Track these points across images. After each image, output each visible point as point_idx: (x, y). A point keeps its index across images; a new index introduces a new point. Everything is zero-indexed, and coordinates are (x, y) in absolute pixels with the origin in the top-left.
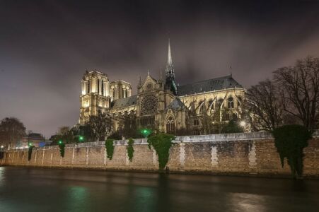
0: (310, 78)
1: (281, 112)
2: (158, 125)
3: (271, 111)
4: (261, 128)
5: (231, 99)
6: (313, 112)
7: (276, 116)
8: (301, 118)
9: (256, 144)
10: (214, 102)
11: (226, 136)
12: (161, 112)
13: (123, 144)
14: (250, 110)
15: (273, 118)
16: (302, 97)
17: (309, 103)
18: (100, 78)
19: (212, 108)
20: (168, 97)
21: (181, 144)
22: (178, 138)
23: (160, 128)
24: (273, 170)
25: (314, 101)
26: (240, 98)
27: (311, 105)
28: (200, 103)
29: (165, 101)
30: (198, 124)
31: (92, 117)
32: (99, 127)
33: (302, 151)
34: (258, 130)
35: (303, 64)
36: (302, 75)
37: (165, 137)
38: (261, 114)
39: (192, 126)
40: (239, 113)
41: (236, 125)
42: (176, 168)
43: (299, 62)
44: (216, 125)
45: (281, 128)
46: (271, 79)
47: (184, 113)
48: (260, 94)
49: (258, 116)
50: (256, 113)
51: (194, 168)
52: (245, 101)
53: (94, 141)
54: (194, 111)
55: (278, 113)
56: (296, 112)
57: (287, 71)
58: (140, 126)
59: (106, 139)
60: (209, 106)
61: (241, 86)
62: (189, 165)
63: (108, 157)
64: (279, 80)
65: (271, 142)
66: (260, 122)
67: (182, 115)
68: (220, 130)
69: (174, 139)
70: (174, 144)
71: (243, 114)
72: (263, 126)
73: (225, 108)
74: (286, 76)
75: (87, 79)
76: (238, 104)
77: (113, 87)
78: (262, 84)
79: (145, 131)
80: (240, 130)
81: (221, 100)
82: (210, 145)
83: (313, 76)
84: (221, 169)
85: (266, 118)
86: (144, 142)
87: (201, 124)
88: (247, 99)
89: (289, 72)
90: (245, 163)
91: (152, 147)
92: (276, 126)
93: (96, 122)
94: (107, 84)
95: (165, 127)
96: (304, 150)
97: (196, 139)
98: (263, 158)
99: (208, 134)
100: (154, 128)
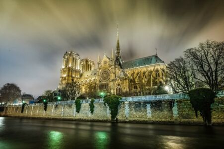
0: (211, 55)
1: (192, 79)
2: (111, 89)
3: (186, 79)
4: (180, 91)
5: (157, 71)
6: (216, 79)
7: (190, 83)
8: (207, 83)
9: (177, 102)
10: (147, 73)
11: (156, 97)
12: (113, 80)
13: (87, 102)
14: (171, 79)
15: (187, 84)
16: (206, 69)
17: (212, 73)
18: (74, 56)
19: (146, 77)
20: (117, 70)
21: (126, 102)
22: (124, 98)
23: (112, 91)
24: (190, 120)
25: (216, 71)
26: (163, 70)
27: (214, 74)
28: (138, 74)
29: (115, 73)
30: (137, 88)
31: (67, 84)
32: (72, 91)
33: (210, 106)
34: (177, 93)
35: (204, 45)
36: (205, 53)
37: (115, 97)
38: (178, 81)
39: (133, 90)
40: (164, 81)
41: (162, 89)
42: (123, 119)
43: (201, 44)
44: (149, 89)
45: (194, 91)
46: (183, 57)
47: (127, 81)
48: (177, 67)
49: (176, 82)
50: (175, 80)
51: (136, 119)
52: (167, 72)
53: (68, 100)
54: (134, 79)
55: (190, 80)
56: (203, 79)
57: (193, 51)
58: (99, 90)
59: (76, 98)
60: (143, 76)
61: (163, 62)
62: (132, 116)
63: (77, 111)
64: (189, 57)
65: (187, 100)
66: (178, 87)
67: (126, 82)
68: (152, 92)
69: (121, 99)
70: (121, 102)
71: (166, 81)
72: (181, 90)
73: (154, 77)
74: (193, 54)
75: (66, 57)
76: (163, 75)
77: (82, 63)
78: (178, 60)
79: (102, 94)
80: (165, 93)
81: (151, 72)
82: (146, 103)
83: (213, 54)
84: (154, 119)
85: (182, 84)
86: (101, 101)
87: (139, 89)
88: (168, 71)
89: (195, 52)
90: (170, 115)
91: (107, 105)
92: (190, 89)
93: (70, 87)
94: (79, 61)
95: (115, 91)
96: (211, 105)
97: (136, 99)
98: (183, 112)
99: (144, 95)
100: (108, 92)
